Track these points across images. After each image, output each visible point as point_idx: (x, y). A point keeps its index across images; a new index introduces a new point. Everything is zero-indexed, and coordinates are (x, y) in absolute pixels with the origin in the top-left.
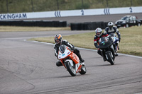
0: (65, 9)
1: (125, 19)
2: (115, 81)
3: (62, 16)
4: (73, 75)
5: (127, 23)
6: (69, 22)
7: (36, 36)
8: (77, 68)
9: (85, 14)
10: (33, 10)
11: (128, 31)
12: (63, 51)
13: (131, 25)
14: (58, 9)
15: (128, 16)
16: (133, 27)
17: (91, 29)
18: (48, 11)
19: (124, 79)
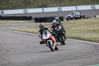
0: (30, 8)
1: (72, 14)
2: (66, 58)
3: (28, 12)
4: (52, 50)
5: (74, 17)
6: (33, 17)
7: (11, 26)
8: (54, 46)
9: (45, 11)
10: (8, 9)
11: (75, 23)
12: (46, 34)
13: (76, 18)
14: (26, 8)
15: (75, 12)
16: (78, 20)
17: (49, 22)
18: (19, 9)
19: (72, 57)
